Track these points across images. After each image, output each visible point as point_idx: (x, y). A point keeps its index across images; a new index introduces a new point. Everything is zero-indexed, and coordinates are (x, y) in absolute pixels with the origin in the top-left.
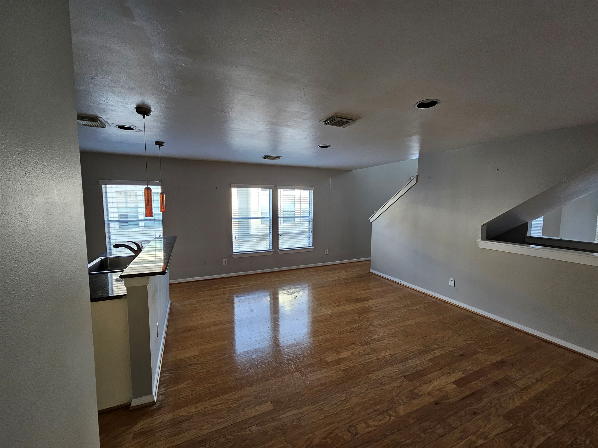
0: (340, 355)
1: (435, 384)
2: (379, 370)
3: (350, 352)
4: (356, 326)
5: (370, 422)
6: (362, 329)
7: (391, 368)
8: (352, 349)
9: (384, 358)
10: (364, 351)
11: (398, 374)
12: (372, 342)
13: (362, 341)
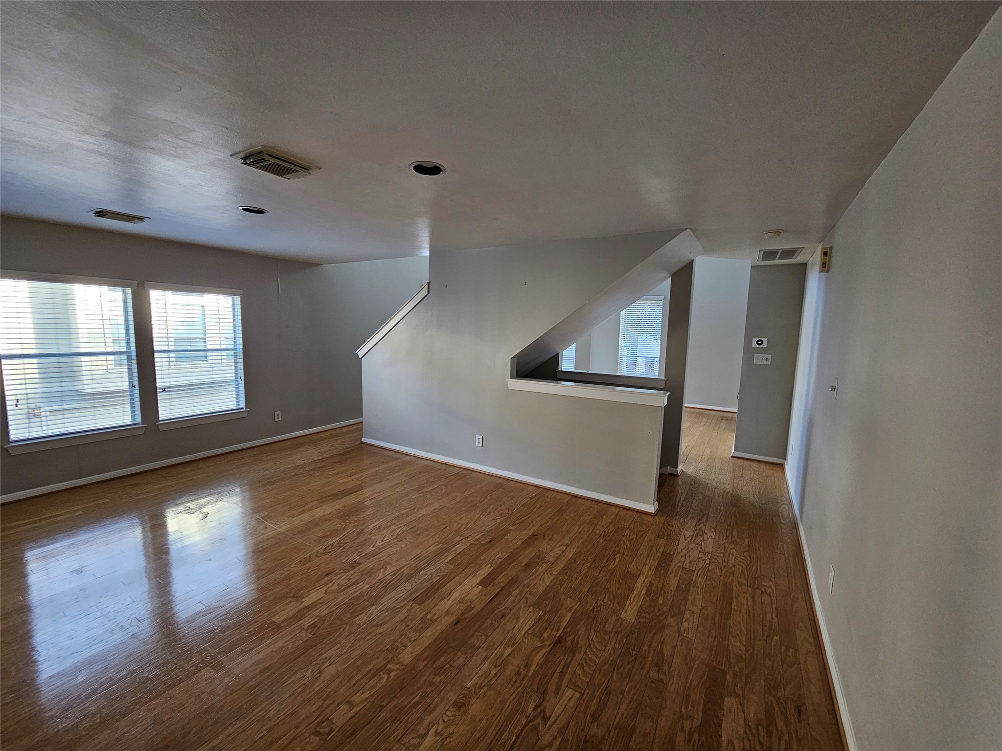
0: (302, 602)
1: (456, 595)
2: (373, 605)
3: (323, 590)
4: (334, 541)
5: (357, 699)
6: (346, 543)
7: (392, 594)
8: (326, 583)
9: (382, 582)
10: (349, 579)
11: (405, 599)
12: (363, 560)
13: (345, 565)
